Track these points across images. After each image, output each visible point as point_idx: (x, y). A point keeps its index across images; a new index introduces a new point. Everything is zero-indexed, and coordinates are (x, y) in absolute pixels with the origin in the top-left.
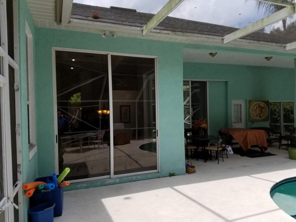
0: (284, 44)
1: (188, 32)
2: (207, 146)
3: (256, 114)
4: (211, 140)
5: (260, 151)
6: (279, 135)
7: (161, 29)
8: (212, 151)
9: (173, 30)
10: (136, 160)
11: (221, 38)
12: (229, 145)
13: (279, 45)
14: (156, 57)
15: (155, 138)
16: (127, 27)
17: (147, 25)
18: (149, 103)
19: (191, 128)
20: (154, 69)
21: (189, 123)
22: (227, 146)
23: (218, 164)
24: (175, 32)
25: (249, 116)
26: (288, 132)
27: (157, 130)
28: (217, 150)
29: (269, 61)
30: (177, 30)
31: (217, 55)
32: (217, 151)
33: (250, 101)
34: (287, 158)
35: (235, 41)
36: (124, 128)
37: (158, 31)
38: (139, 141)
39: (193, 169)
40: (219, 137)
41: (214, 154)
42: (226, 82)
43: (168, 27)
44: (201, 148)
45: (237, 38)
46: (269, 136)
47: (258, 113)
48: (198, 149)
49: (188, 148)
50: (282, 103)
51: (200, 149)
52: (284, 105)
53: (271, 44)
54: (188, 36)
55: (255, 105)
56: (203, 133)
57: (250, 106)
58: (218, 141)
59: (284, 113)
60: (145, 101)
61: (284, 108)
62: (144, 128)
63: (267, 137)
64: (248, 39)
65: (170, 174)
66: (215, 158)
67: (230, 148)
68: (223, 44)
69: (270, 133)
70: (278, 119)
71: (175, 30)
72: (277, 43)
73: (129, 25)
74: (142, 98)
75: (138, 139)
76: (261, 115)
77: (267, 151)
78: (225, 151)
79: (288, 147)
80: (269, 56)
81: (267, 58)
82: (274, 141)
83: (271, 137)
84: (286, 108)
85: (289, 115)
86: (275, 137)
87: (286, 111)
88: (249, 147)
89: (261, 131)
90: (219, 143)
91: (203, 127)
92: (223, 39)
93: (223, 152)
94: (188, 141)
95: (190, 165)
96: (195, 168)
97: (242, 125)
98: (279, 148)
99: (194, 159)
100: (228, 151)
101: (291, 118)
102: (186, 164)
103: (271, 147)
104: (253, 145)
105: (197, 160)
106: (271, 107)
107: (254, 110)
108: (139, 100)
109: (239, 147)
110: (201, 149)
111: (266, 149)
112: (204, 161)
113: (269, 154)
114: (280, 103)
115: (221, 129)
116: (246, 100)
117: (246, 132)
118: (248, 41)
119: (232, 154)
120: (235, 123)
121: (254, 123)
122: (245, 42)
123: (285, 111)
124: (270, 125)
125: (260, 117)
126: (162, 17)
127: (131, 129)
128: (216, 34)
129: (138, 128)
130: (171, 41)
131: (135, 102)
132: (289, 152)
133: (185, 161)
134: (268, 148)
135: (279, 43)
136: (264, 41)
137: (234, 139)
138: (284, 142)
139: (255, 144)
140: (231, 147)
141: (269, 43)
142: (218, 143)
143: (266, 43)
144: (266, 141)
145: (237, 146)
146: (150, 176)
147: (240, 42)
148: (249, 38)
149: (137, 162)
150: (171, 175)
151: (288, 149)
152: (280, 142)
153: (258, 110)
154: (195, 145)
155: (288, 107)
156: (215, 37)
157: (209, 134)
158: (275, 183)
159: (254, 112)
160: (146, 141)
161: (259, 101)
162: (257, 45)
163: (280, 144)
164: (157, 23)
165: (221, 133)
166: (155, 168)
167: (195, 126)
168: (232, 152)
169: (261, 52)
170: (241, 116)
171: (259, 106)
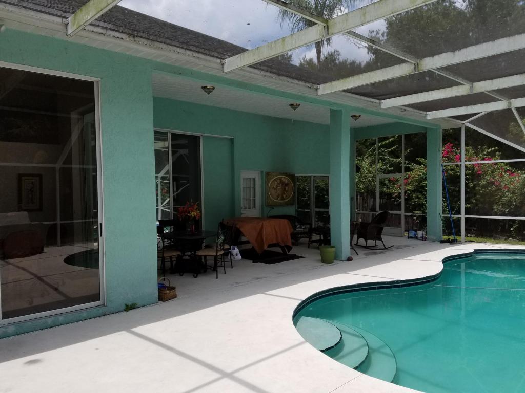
0: (315, 84)
1: (160, 41)
2: (200, 248)
3: (277, 194)
4: (205, 239)
5: (282, 252)
6: (308, 226)
7: (106, 28)
8: (207, 257)
9: (130, 32)
10: (56, 286)
11: (218, 61)
12: (235, 245)
13: (307, 85)
14: (97, 79)
15: (97, 240)
16: (32, 13)
17: (75, 16)
18: (84, 172)
19: (172, 218)
20: (92, 104)
21: (169, 210)
22: (232, 247)
23: (217, 278)
24: (134, 37)
25: (267, 198)
26: (321, 222)
27: (101, 224)
28: (215, 254)
29: (295, 110)
30: (138, 34)
31: (214, 91)
32: (215, 257)
33: (268, 174)
34: (318, 261)
35: (244, 70)
36: (29, 222)
37: (99, 30)
38: (63, 247)
39: (172, 292)
40: (218, 232)
41: (210, 262)
42: (232, 140)
43: (120, 26)
44: (189, 253)
45: (245, 64)
46: (295, 228)
47: (279, 192)
48: (183, 256)
49: (166, 255)
50: (313, 178)
51: (187, 255)
52: (316, 181)
53: (297, 82)
54: (159, 48)
55: (276, 180)
56: (193, 227)
57: (268, 181)
58: (218, 239)
59: (316, 192)
60: (76, 166)
61: (316, 186)
62: (74, 221)
63: (292, 230)
64: (263, 70)
65: (127, 306)
66: (212, 269)
67: (236, 251)
68: (223, 72)
69: (296, 224)
70: (308, 202)
71: (135, 33)
72: (305, 82)
73: (37, 11)
74: (68, 160)
75: (61, 243)
76: (284, 196)
77: (292, 252)
78: (229, 255)
79: (321, 245)
80: (295, 102)
81: (292, 105)
82: (302, 236)
83: (297, 230)
84: (319, 186)
85: (323, 196)
86: (302, 230)
87: (319, 190)
88: (266, 247)
89: (283, 220)
90: (219, 243)
91: (193, 216)
92: (223, 64)
93: (225, 257)
94: (165, 243)
95: (167, 285)
96: (176, 289)
97: (255, 213)
98: (309, 247)
99: (176, 274)
100: (232, 255)
101: (325, 201)
102: (159, 284)
103: (297, 245)
104: (271, 243)
105: (182, 276)
106: (298, 183)
107: (273, 188)
108: (64, 163)
109: (251, 247)
110: (189, 256)
111: (289, 248)
112: (194, 276)
113: (294, 257)
114: (311, 177)
115: (223, 219)
116: (262, 172)
117: (261, 224)
118: (262, 73)
119: (240, 260)
120: (245, 208)
121: (273, 208)
122: (258, 74)
123: (317, 190)
124: (297, 211)
125: (283, 199)
126: (106, 4)
127: (44, 223)
128: (210, 53)
129: (63, 222)
130: (128, 53)
131: (54, 169)
132: (321, 252)
133: (158, 280)
134: (293, 247)
135: (308, 82)
136: (287, 76)
137: (244, 236)
138: (315, 237)
139: (275, 242)
140: (238, 248)
141: (294, 81)
142: (217, 243)
143: (289, 80)
144: (289, 237)
145: (249, 246)
146: (85, 314)
147: (251, 72)
148: (265, 68)
149: (56, 289)
150: (129, 308)
151: (320, 247)
152: (310, 237)
153: (280, 188)
154: (177, 250)
155: (322, 184)
156: (208, 58)
157: (203, 229)
158: (300, 302)
159: (273, 192)
160: (77, 248)
161: (281, 174)
162: (277, 81)
163: (309, 241)
164: (97, 14)
165: (222, 225)
166: (96, 297)
167: (179, 216)
168: (239, 257)
169: (283, 94)
170: (255, 197)
171: (281, 181)
